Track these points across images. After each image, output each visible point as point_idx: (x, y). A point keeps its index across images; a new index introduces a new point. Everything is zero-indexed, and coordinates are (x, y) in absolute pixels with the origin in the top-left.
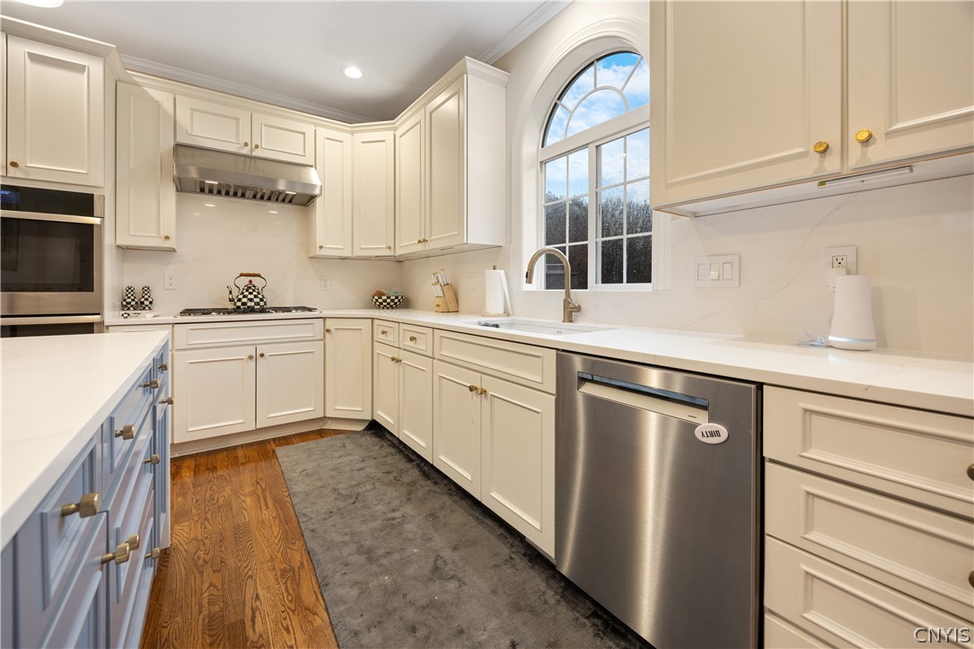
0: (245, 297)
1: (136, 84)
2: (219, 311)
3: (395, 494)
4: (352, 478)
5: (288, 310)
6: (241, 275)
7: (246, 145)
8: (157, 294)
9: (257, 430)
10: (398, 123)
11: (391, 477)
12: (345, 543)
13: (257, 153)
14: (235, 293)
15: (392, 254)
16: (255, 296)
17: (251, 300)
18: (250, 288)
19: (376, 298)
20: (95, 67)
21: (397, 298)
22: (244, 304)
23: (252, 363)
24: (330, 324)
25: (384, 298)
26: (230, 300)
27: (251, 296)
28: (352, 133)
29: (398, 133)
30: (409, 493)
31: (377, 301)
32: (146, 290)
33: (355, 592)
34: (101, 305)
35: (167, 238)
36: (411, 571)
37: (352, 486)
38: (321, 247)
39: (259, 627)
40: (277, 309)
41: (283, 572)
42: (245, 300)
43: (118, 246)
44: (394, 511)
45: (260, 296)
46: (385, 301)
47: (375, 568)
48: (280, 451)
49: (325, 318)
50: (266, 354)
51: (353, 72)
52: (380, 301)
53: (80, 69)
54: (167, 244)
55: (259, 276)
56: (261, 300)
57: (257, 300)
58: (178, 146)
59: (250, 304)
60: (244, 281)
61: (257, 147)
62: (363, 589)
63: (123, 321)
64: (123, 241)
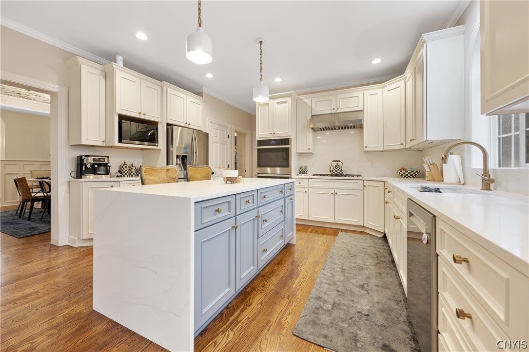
0: (334, 170)
1: (301, 99)
2: (327, 175)
3: (371, 261)
4: (359, 250)
5: (353, 176)
6: (333, 161)
7: (334, 109)
8: (309, 169)
9: (335, 223)
10: (406, 75)
11: (375, 256)
12: (338, 264)
13: (338, 111)
14: (332, 169)
15: (404, 148)
16: (338, 170)
17: (337, 171)
18: (337, 166)
19: (399, 171)
20: (289, 100)
21: (417, 172)
22: (334, 173)
23: (333, 196)
24: (366, 183)
25: (404, 171)
26: (330, 171)
27: (337, 170)
28: (383, 88)
29: (407, 80)
30: (377, 264)
31: (400, 173)
32: (306, 167)
33: (330, 275)
34: (291, 171)
35: (309, 149)
36: (353, 281)
37: (356, 252)
38: (366, 147)
39: (302, 268)
40: (349, 176)
41: (316, 261)
42: (334, 171)
43: (297, 153)
44: (365, 265)
45: (340, 170)
46: (404, 173)
47: (341, 274)
48: (341, 233)
49: (364, 180)
50: (338, 193)
51: (377, 61)
52: (402, 173)
53: (286, 102)
54: (309, 151)
55: (340, 161)
56: (341, 171)
57: (339, 171)
58: (312, 116)
59: (336, 173)
60: (334, 164)
61: (338, 108)
62: (333, 276)
63: (297, 177)
64: (299, 151)
